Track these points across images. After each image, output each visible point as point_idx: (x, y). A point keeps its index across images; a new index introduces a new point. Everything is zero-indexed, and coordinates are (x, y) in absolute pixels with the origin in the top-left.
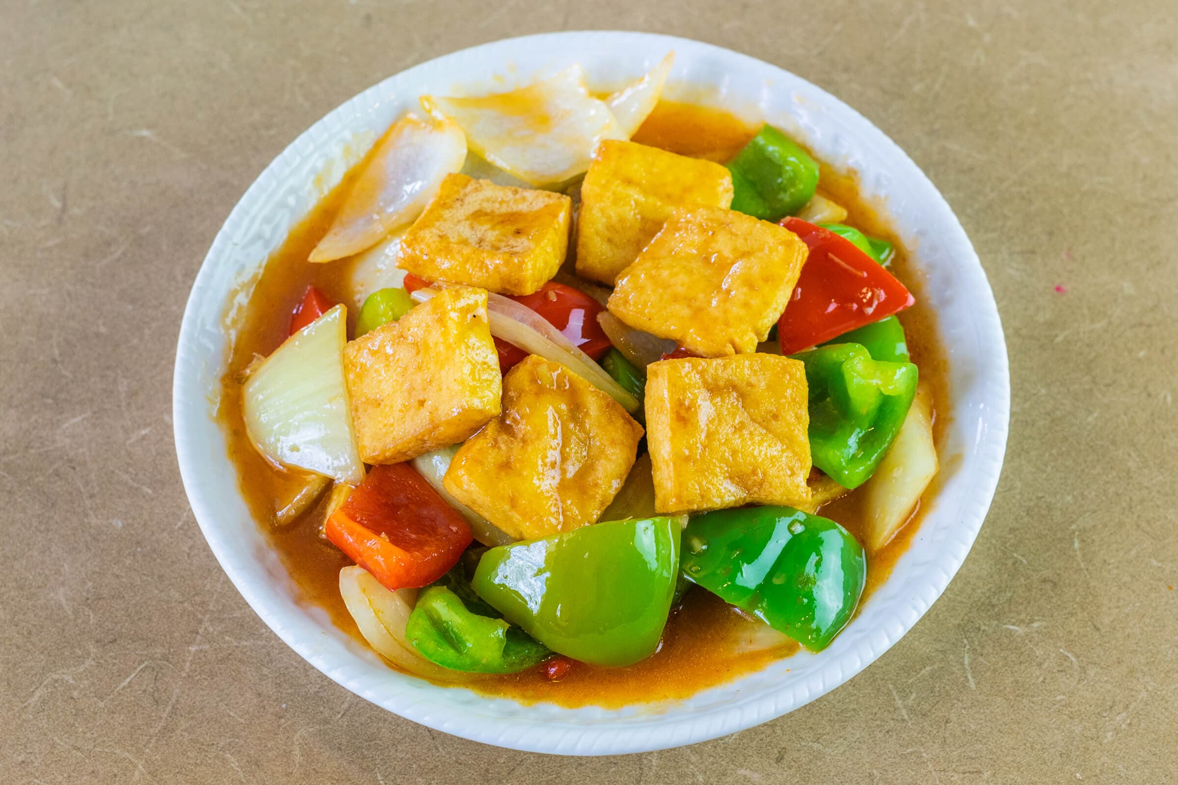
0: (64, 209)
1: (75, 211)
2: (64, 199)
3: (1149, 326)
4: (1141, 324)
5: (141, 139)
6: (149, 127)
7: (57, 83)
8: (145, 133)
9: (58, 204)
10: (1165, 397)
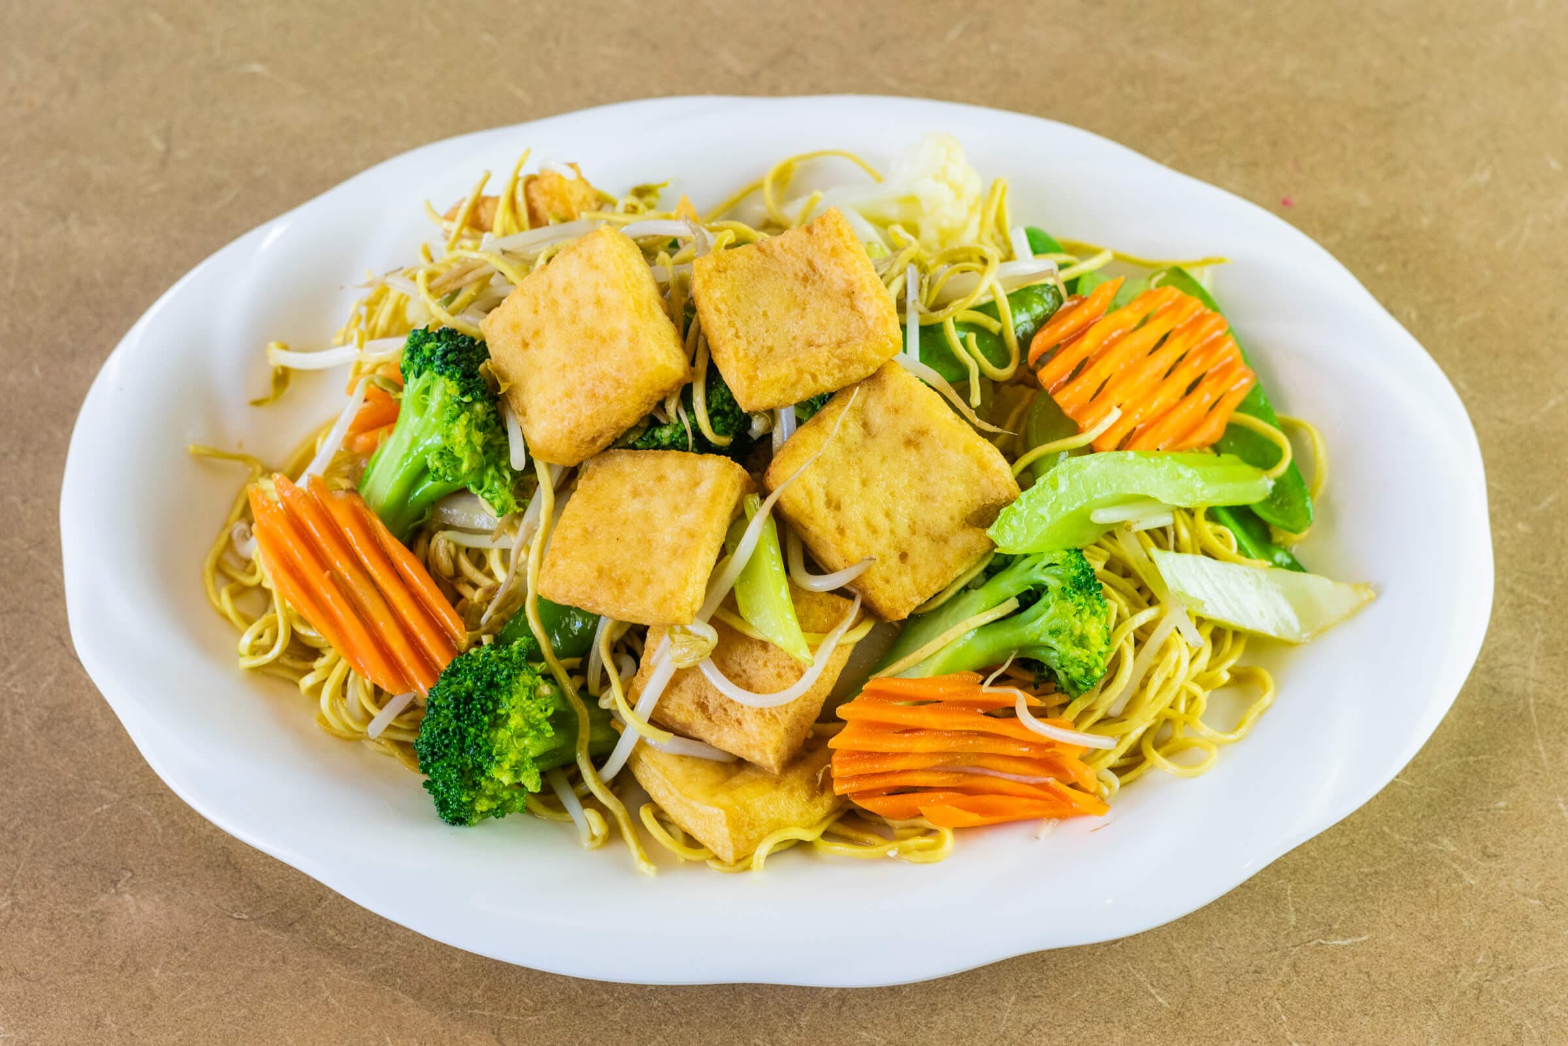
0: (168, 152)
1: (181, 153)
2: (167, 140)
3: (1388, 239)
4: (1379, 237)
5: (253, 76)
6: (262, 60)
7: (156, 18)
8: (257, 68)
9: (159, 146)
10: (1409, 314)
